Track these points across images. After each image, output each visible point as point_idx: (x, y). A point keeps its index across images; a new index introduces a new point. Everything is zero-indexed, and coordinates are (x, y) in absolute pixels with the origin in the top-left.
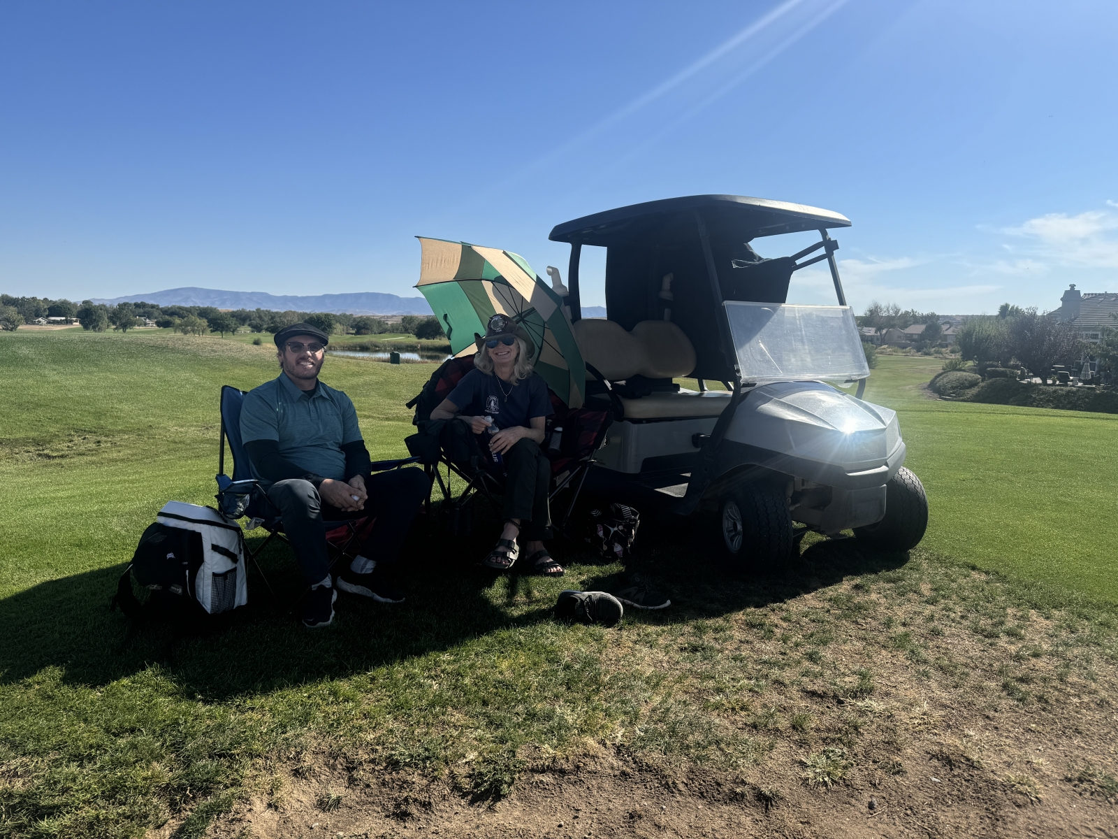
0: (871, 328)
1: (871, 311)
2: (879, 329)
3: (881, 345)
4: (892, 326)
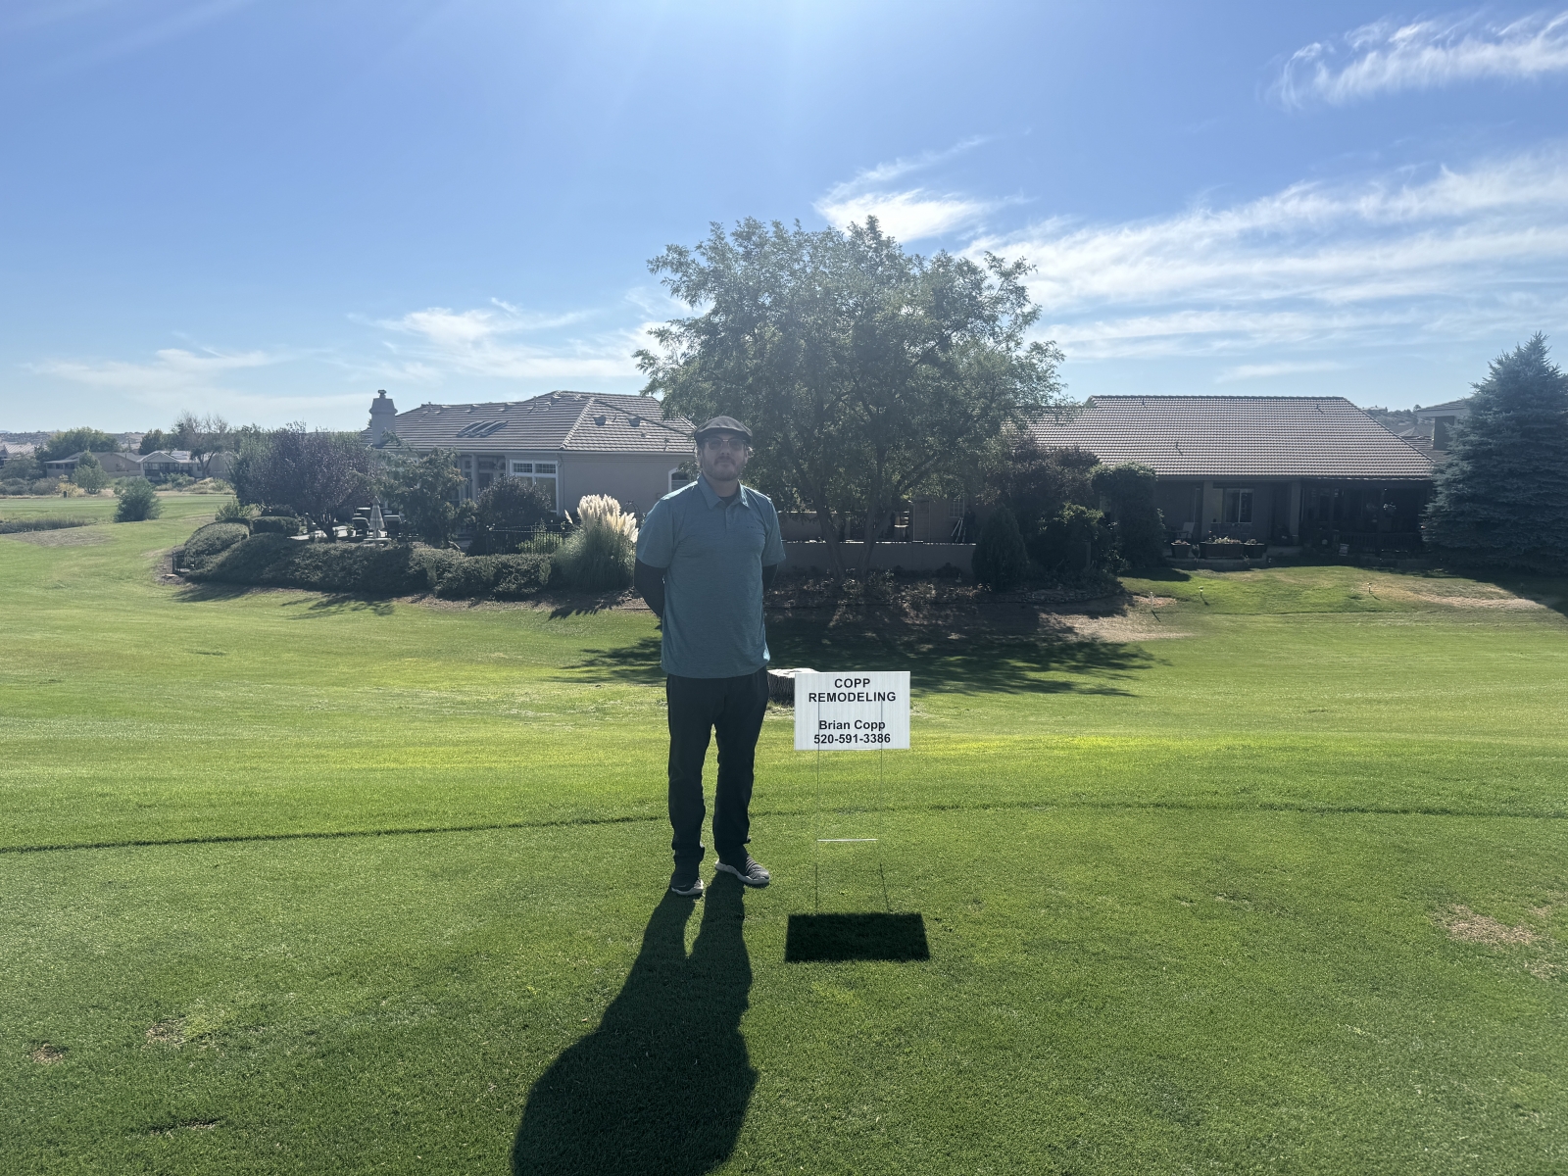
0: (185, 452)
1: (180, 426)
2: (197, 453)
3: (204, 478)
4: (218, 449)
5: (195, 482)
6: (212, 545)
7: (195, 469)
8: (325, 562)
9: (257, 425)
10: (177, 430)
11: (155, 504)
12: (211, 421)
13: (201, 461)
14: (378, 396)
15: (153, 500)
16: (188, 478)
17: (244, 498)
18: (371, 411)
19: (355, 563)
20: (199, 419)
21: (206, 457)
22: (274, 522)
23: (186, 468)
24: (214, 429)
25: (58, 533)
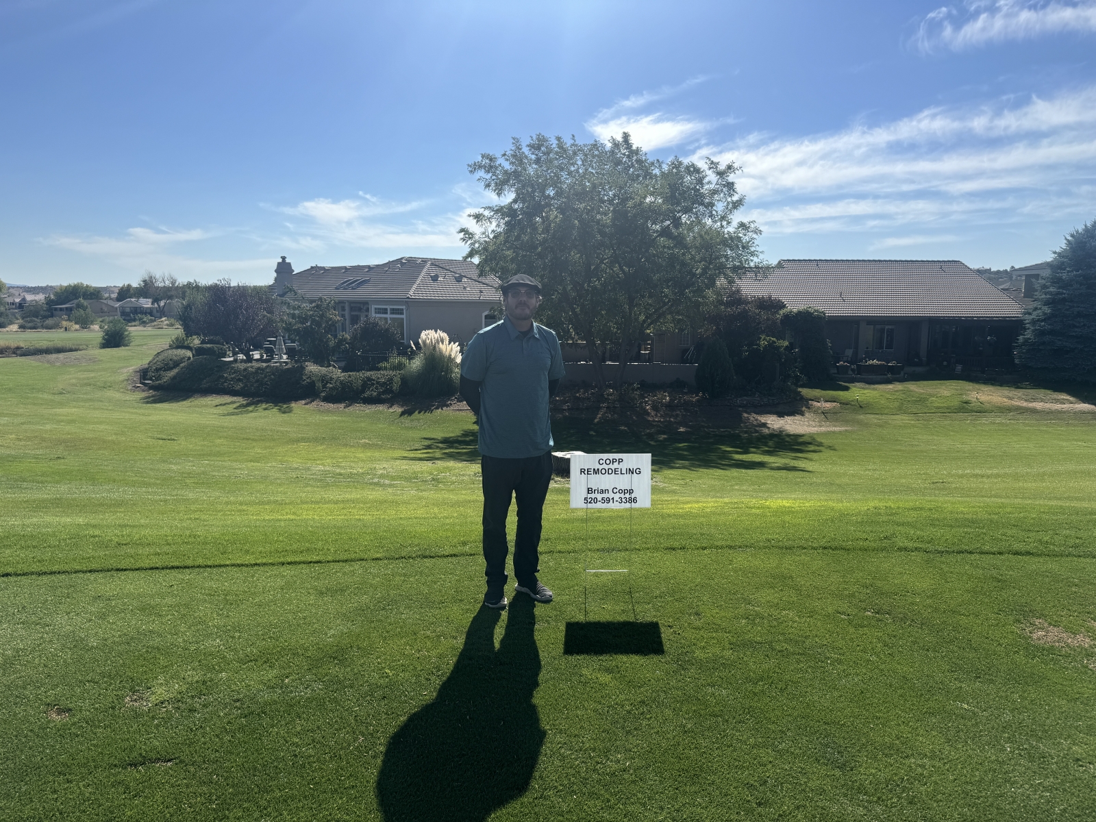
0: (148, 300)
1: (145, 281)
2: (156, 300)
3: (161, 318)
4: (170, 297)
5: (155, 321)
6: (167, 365)
7: (155, 311)
8: (245, 376)
9: (197, 281)
10: (142, 284)
11: (128, 336)
12: (166, 278)
13: (159, 306)
14: (280, 260)
15: (126, 333)
16: (150, 318)
17: (189, 332)
18: (276, 271)
19: (266, 377)
20: (157, 277)
21: (162, 303)
22: (209, 348)
23: (148, 311)
24: (168, 283)
25: (61, 356)
